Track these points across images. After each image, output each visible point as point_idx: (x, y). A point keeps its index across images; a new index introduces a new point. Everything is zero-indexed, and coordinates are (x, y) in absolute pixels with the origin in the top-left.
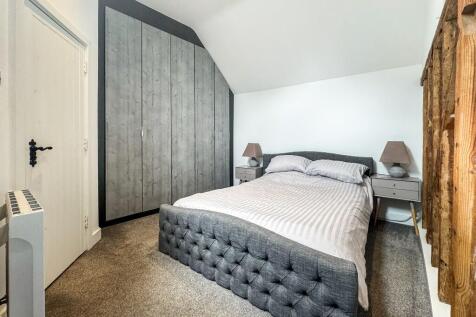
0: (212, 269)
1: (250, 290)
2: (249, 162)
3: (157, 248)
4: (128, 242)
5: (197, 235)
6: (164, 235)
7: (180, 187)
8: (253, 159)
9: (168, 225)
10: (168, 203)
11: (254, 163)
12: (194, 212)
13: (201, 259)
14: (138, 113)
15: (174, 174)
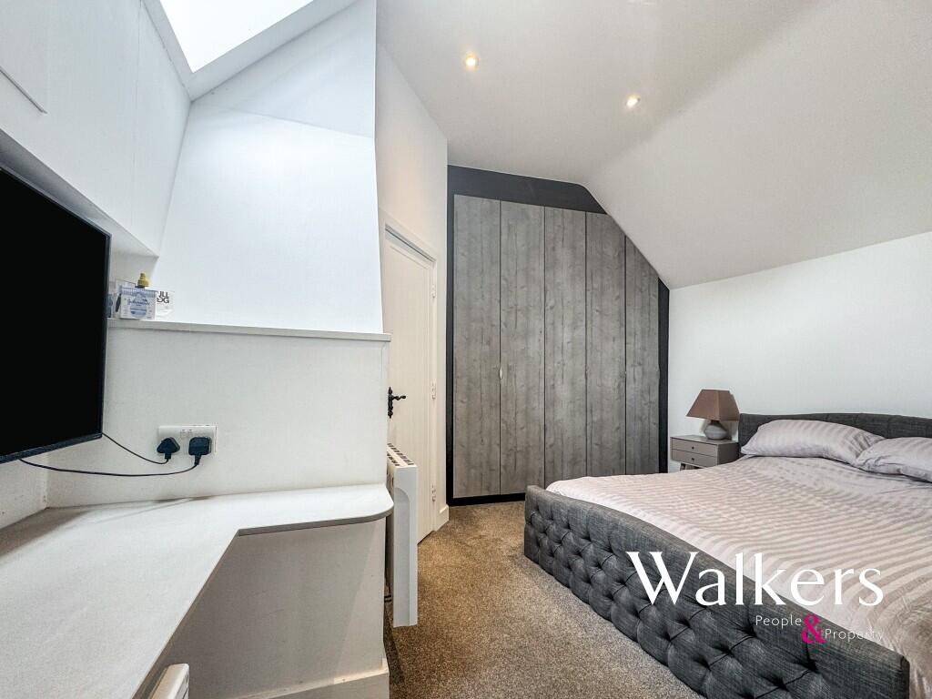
0: (607, 601)
1: (671, 652)
2: (704, 429)
3: (522, 550)
4: (482, 533)
5: (583, 541)
6: (532, 532)
7: (558, 464)
8: (714, 423)
9: (538, 518)
10: (540, 486)
11: (716, 432)
12: (579, 504)
13: (588, 581)
14: (495, 340)
15: (550, 441)
